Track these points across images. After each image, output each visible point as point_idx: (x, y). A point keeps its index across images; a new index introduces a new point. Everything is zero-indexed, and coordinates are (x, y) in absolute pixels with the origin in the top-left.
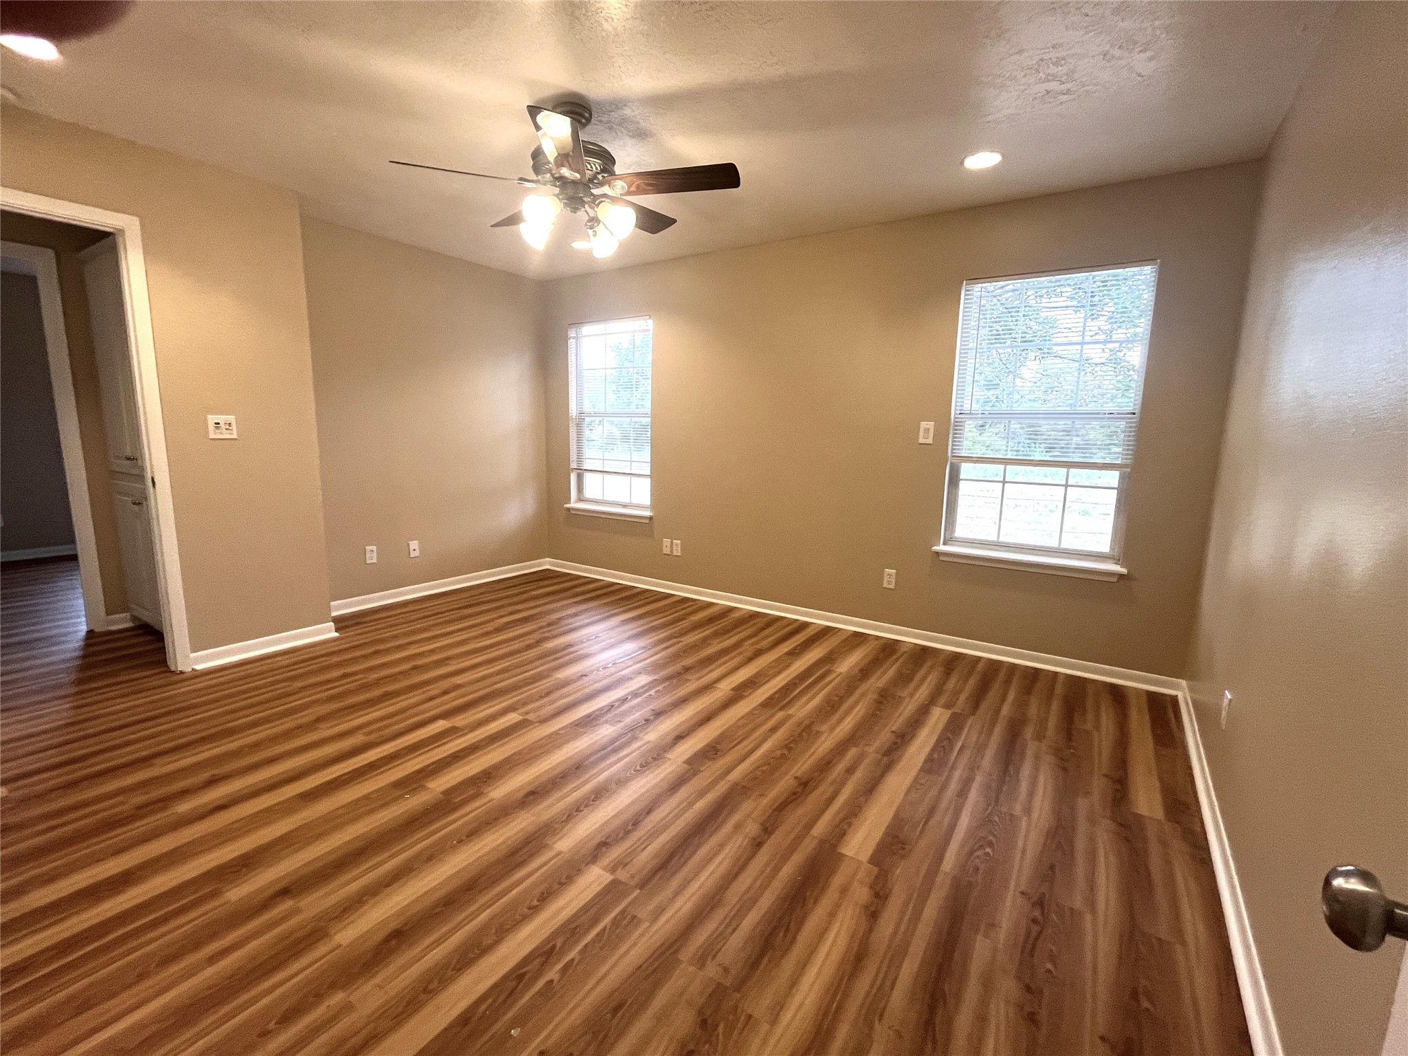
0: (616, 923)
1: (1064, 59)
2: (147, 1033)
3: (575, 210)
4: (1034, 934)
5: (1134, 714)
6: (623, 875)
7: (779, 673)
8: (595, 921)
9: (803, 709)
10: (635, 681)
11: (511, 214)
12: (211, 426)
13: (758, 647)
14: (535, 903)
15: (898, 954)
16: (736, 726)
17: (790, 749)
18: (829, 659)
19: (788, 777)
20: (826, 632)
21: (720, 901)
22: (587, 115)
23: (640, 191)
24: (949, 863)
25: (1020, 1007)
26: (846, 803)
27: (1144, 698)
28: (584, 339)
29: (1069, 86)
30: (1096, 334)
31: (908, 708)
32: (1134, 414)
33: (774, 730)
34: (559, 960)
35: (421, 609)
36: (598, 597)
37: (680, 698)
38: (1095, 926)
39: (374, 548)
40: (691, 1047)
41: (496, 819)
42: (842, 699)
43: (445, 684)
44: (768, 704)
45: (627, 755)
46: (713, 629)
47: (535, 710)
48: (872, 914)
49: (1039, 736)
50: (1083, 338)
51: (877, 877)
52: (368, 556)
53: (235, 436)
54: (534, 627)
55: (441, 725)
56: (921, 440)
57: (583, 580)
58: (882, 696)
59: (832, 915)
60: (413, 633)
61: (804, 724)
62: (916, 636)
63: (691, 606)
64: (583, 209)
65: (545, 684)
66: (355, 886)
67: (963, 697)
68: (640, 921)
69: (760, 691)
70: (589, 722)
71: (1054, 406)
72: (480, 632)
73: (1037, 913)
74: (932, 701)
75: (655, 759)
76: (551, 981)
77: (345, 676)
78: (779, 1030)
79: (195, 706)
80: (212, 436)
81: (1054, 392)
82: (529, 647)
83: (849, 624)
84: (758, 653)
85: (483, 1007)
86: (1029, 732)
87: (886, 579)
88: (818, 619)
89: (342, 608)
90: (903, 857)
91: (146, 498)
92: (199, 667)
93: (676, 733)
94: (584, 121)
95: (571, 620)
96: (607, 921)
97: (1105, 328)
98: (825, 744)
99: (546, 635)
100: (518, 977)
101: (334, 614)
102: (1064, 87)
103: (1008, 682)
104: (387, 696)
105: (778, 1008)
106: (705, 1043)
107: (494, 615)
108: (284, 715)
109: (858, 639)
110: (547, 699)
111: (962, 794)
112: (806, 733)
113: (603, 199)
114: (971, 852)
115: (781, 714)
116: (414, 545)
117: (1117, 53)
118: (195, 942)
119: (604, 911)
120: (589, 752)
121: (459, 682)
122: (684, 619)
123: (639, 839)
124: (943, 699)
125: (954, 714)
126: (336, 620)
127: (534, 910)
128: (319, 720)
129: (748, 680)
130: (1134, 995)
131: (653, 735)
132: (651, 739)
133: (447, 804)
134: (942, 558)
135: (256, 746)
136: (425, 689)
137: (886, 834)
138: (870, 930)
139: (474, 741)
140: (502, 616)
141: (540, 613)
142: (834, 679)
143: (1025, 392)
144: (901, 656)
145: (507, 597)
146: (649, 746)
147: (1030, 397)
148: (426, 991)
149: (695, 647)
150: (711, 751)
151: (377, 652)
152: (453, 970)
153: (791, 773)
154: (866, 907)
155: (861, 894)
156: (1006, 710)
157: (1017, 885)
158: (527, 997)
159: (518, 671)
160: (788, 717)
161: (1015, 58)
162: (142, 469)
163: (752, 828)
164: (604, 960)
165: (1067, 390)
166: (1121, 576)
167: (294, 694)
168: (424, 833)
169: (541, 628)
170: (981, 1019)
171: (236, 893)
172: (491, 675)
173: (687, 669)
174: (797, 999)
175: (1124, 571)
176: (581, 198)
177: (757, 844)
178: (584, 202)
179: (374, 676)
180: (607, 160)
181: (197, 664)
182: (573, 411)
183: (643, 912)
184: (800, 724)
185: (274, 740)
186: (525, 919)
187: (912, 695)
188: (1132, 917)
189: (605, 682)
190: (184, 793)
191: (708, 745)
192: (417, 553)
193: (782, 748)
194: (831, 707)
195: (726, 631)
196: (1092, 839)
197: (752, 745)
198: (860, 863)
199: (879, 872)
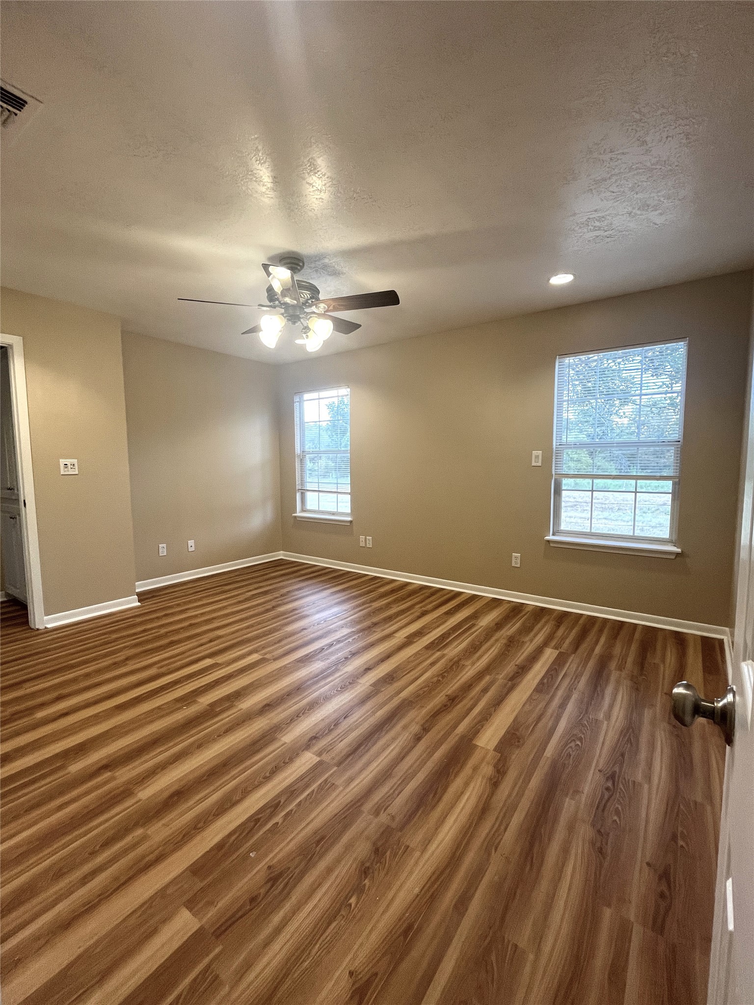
0: (321, 787)
1: (603, 217)
2: (20, 851)
3: (294, 323)
4: (606, 797)
5: (691, 651)
6: (326, 757)
7: (438, 626)
8: (307, 786)
9: (454, 650)
10: (338, 633)
11: (253, 326)
12: (62, 466)
13: (423, 609)
14: (268, 774)
15: (510, 809)
16: (408, 661)
17: (443, 677)
18: (475, 616)
19: (442, 694)
20: (473, 598)
21: (391, 774)
22: (301, 264)
23: (335, 309)
24: (550, 751)
25: (593, 843)
26: (480, 713)
27: (699, 642)
28: (305, 402)
29: (610, 232)
30: (661, 387)
31: (528, 649)
32: (679, 441)
33: (433, 664)
34: (282, 810)
35: (195, 587)
36: (315, 577)
37: (370, 643)
38: (650, 794)
39: (164, 545)
40: (368, 864)
41: (244, 721)
42: (481, 644)
43: (212, 635)
44: (429, 647)
45: (332, 681)
46: (394, 597)
47: (269, 652)
48: (495, 783)
49: (620, 668)
50: (641, 391)
51: (499, 760)
52: (160, 551)
53: (77, 473)
54: (271, 597)
55: (208, 662)
56: (534, 464)
57: (305, 566)
58: (510, 641)
59: (467, 784)
60: (190, 602)
61: (455, 660)
62: (537, 601)
63: (380, 582)
64: (299, 322)
65: (277, 635)
66: (150, 764)
67: (568, 641)
68: (337, 787)
69: (425, 638)
70: (306, 660)
71: (645, 437)
72: (235, 601)
73: (610, 784)
74: (546, 644)
75: (350, 683)
76: (277, 823)
77: (145, 631)
78: (427, 855)
79: (49, 650)
80: (62, 473)
81: (646, 427)
82: (267, 611)
83: (489, 593)
84: (424, 614)
85: (233, 838)
86: (613, 665)
87: (514, 560)
88: (468, 589)
89: (142, 586)
90: (518, 747)
91: (19, 515)
92: (49, 626)
93: (365, 667)
94: (299, 268)
95: (297, 593)
96: (314, 786)
97: (668, 383)
98: (469, 672)
99: (280, 602)
100: (256, 821)
101: (137, 591)
102: (606, 234)
103: (601, 631)
104: (172, 643)
105: (426, 843)
106: (377, 863)
107: (245, 589)
108: (105, 656)
109: (496, 603)
110: (278, 645)
111: (563, 706)
112: (455, 665)
113: (312, 315)
114: (566, 744)
115: (438, 654)
116: (191, 543)
117: (639, 212)
118: (50, 797)
119: (313, 780)
120: (306, 679)
121: (220, 634)
122: (374, 591)
123: (338, 735)
124: (553, 643)
125: (560, 652)
126: (139, 594)
127: (267, 779)
128: (128, 659)
129: (417, 630)
130: (674, 838)
131: (351, 667)
132: (348, 670)
133: (211, 712)
134: (552, 545)
135: (87, 676)
136: (198, 639)
137: (507, 732)
138: (492, 794)
139: (230, 672)
140: (250, 591)
141: (275, 589)
142: (477, 630)
143: (624, 428)
144: (527, 613)
145: (252, 578)
146: (347, 675)
147: (627, 431)
148: (195, 828)
149: (380, 610)
150: (390, 678)
151: (166, 615)
152: (214, 815)
153: (444, 692)
154: (491, 779)
155: (487, 770)
156: (598, 650)
157: (597, 765)
158: (261, 833)
159: (260, 626)
160: (443, 656)
161: (571, 218)
162: (18, 495)
163: (415, 728)
164: (312, 811)
165: (655, 425)
166: (677, 554)
167: (111, 643)
168: (195, 731)
169: (276, 598)
170: (565, 851)
171: (76, 767)
172: (242, 629)
173: (375, 624)
174: (440, 836)
175: (679, 550)
176: (298, 316)
177: (418, 738)
178: (300, 318)
179: (163, 631)
180: (314, 291)
181: (47, 624)
182: (298, 450)
183: (340, 781)
184: (451, 660)
185: (99, 671)
186: (260, 785)
187: (531, 641)
188: (677, 787)
189: (319, 633)
190: (42, 705)
191: (387, 674)
192: (192, 549)
193: (438, 676)
194: (474, 649)
195: (403, 599)
196: (653, 736)
197: (418, 674)
198: (488, 751)
199: (501, 756)
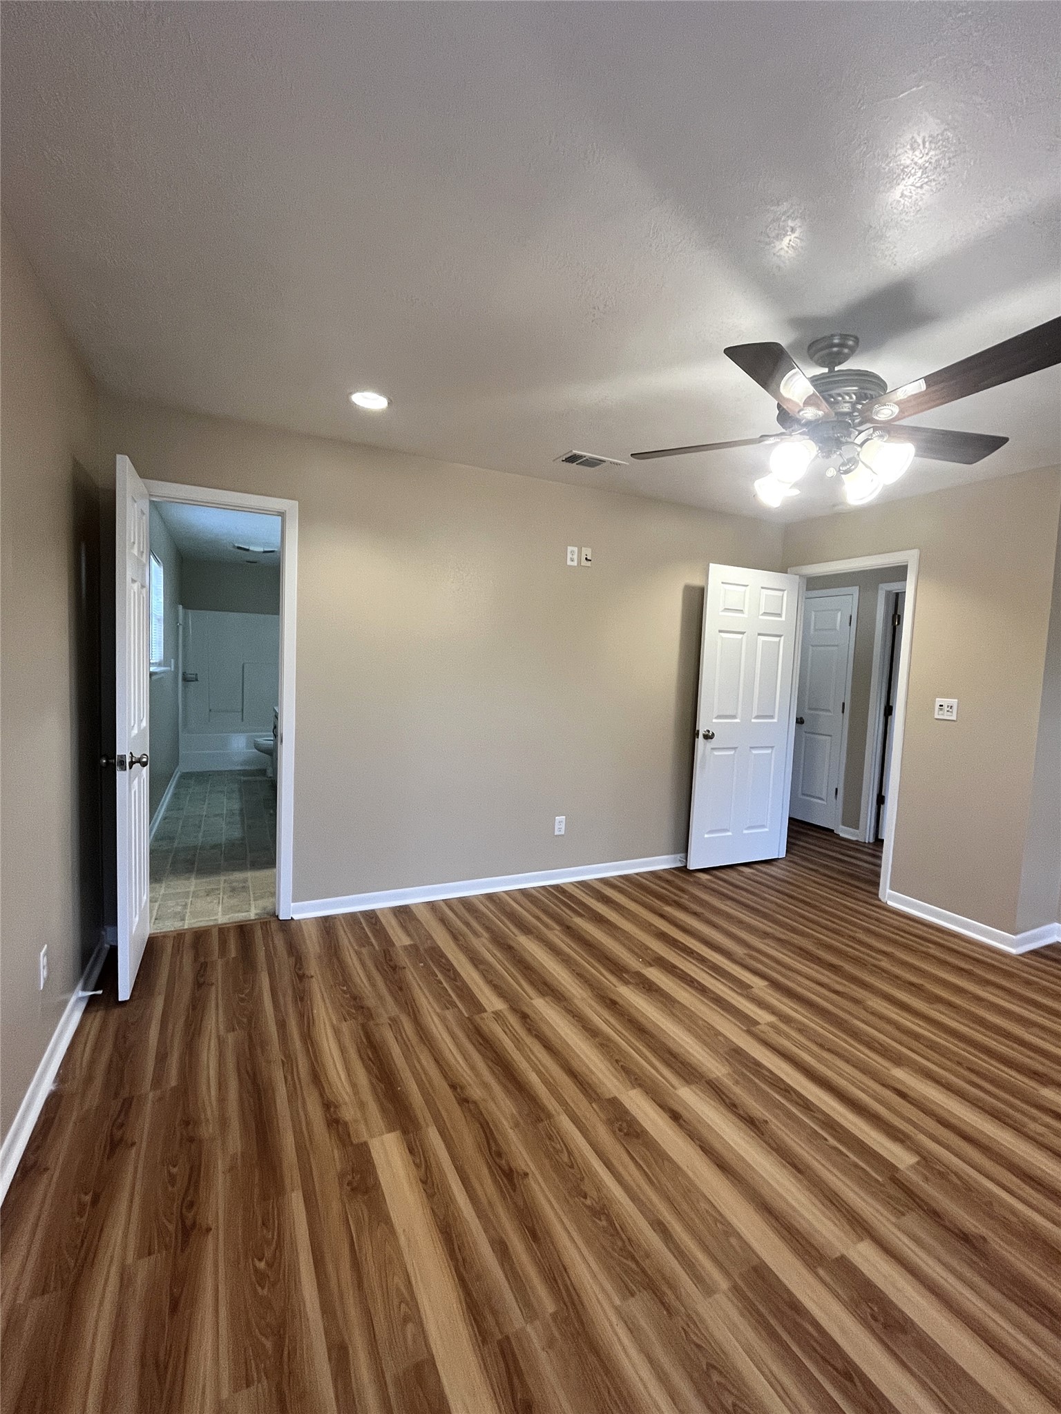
4: (191, 1192)
12: (937, 707)
19: (534, 1170)
25: (197, 1124)
48: (329, 1106)
51: (349, 1136)
53: (955, 719)
59: (354, 1085)
73: (189, 1217)
80: (937, 717)
90: (344, 1175)
92: (890, 903)
138: (322, 1094)
154: (337, 1108)
155: (349, 1113)
157: (216, 1237)
183: (448, 1012)
198: (372, 1136)
199: (352, 1143)
